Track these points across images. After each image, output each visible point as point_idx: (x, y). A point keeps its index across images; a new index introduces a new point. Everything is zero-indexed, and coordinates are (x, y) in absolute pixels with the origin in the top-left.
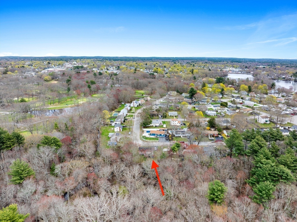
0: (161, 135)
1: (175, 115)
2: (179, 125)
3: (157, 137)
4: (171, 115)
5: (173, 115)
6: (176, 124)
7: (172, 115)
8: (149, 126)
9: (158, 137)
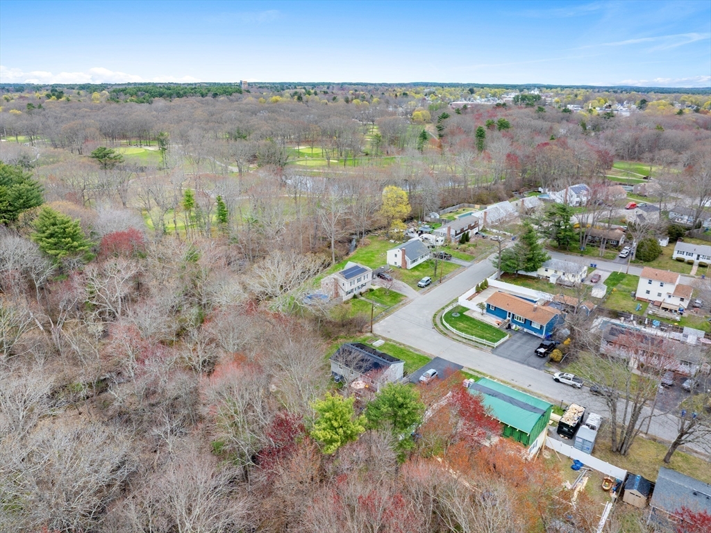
0: (528, 323)
1: (701, 260)
2: (675, 302)
3: (509, 327)
4: (680, 256)
5: (694, 258)
6: (664, 296)
7: (687, 258)
8: (534, 274)
9: (514, 327)
